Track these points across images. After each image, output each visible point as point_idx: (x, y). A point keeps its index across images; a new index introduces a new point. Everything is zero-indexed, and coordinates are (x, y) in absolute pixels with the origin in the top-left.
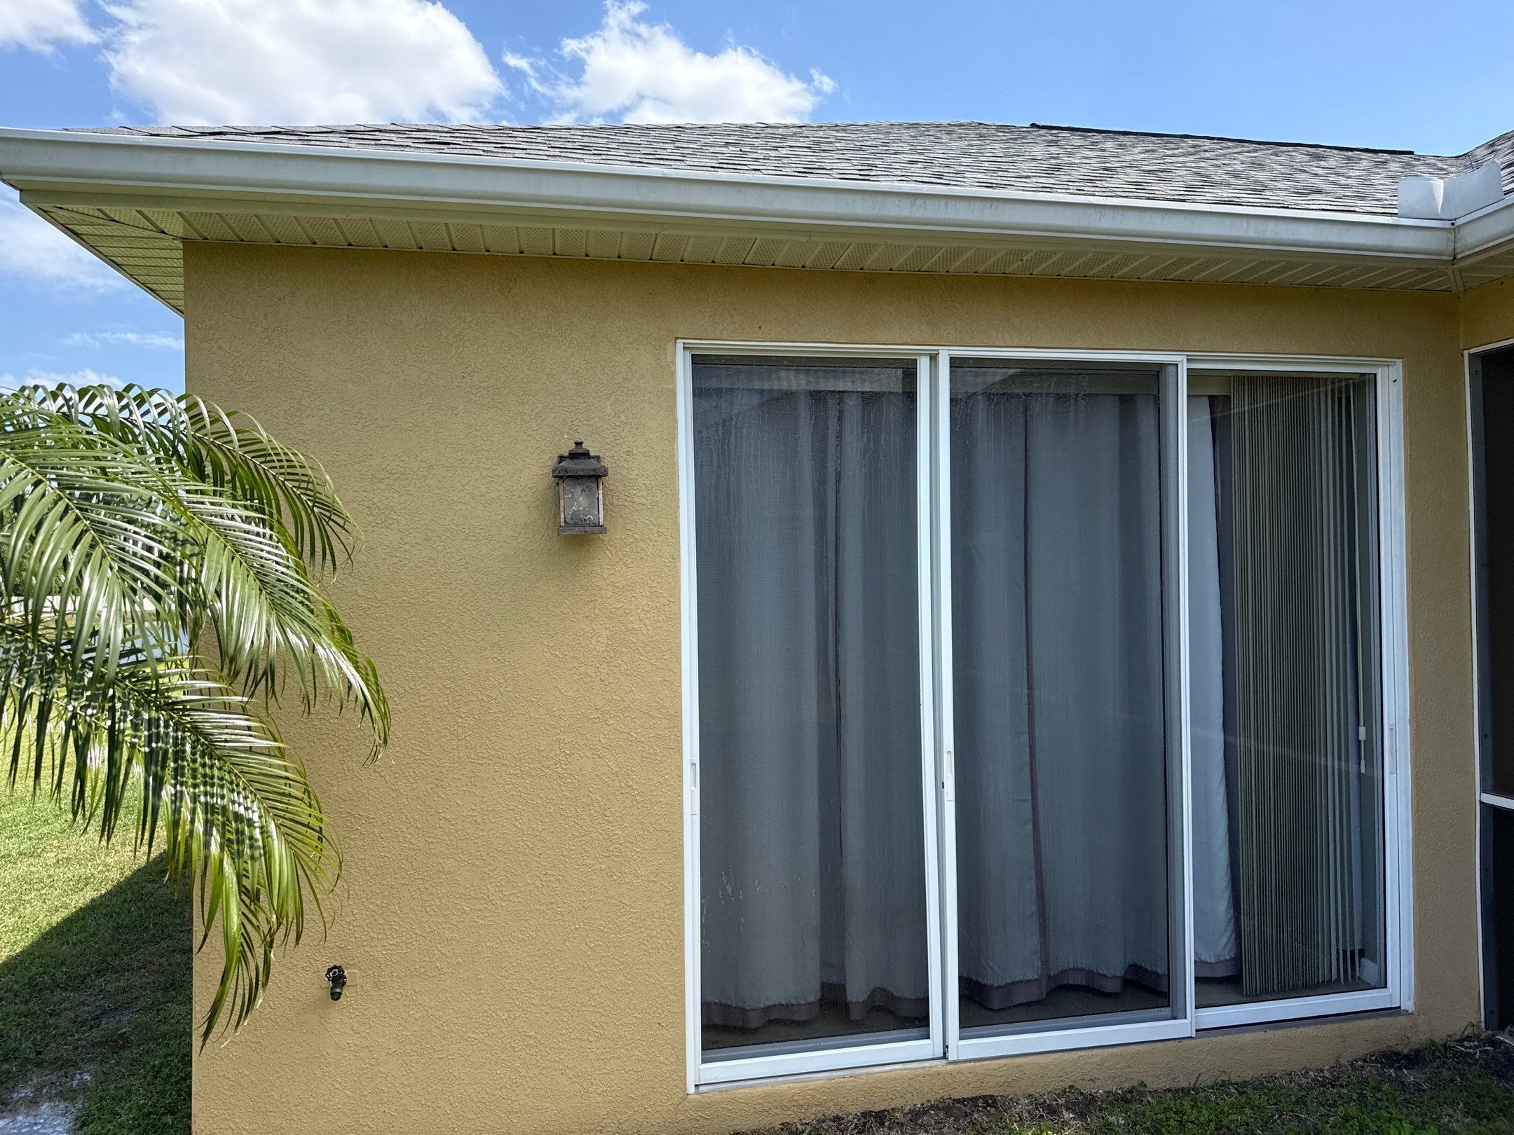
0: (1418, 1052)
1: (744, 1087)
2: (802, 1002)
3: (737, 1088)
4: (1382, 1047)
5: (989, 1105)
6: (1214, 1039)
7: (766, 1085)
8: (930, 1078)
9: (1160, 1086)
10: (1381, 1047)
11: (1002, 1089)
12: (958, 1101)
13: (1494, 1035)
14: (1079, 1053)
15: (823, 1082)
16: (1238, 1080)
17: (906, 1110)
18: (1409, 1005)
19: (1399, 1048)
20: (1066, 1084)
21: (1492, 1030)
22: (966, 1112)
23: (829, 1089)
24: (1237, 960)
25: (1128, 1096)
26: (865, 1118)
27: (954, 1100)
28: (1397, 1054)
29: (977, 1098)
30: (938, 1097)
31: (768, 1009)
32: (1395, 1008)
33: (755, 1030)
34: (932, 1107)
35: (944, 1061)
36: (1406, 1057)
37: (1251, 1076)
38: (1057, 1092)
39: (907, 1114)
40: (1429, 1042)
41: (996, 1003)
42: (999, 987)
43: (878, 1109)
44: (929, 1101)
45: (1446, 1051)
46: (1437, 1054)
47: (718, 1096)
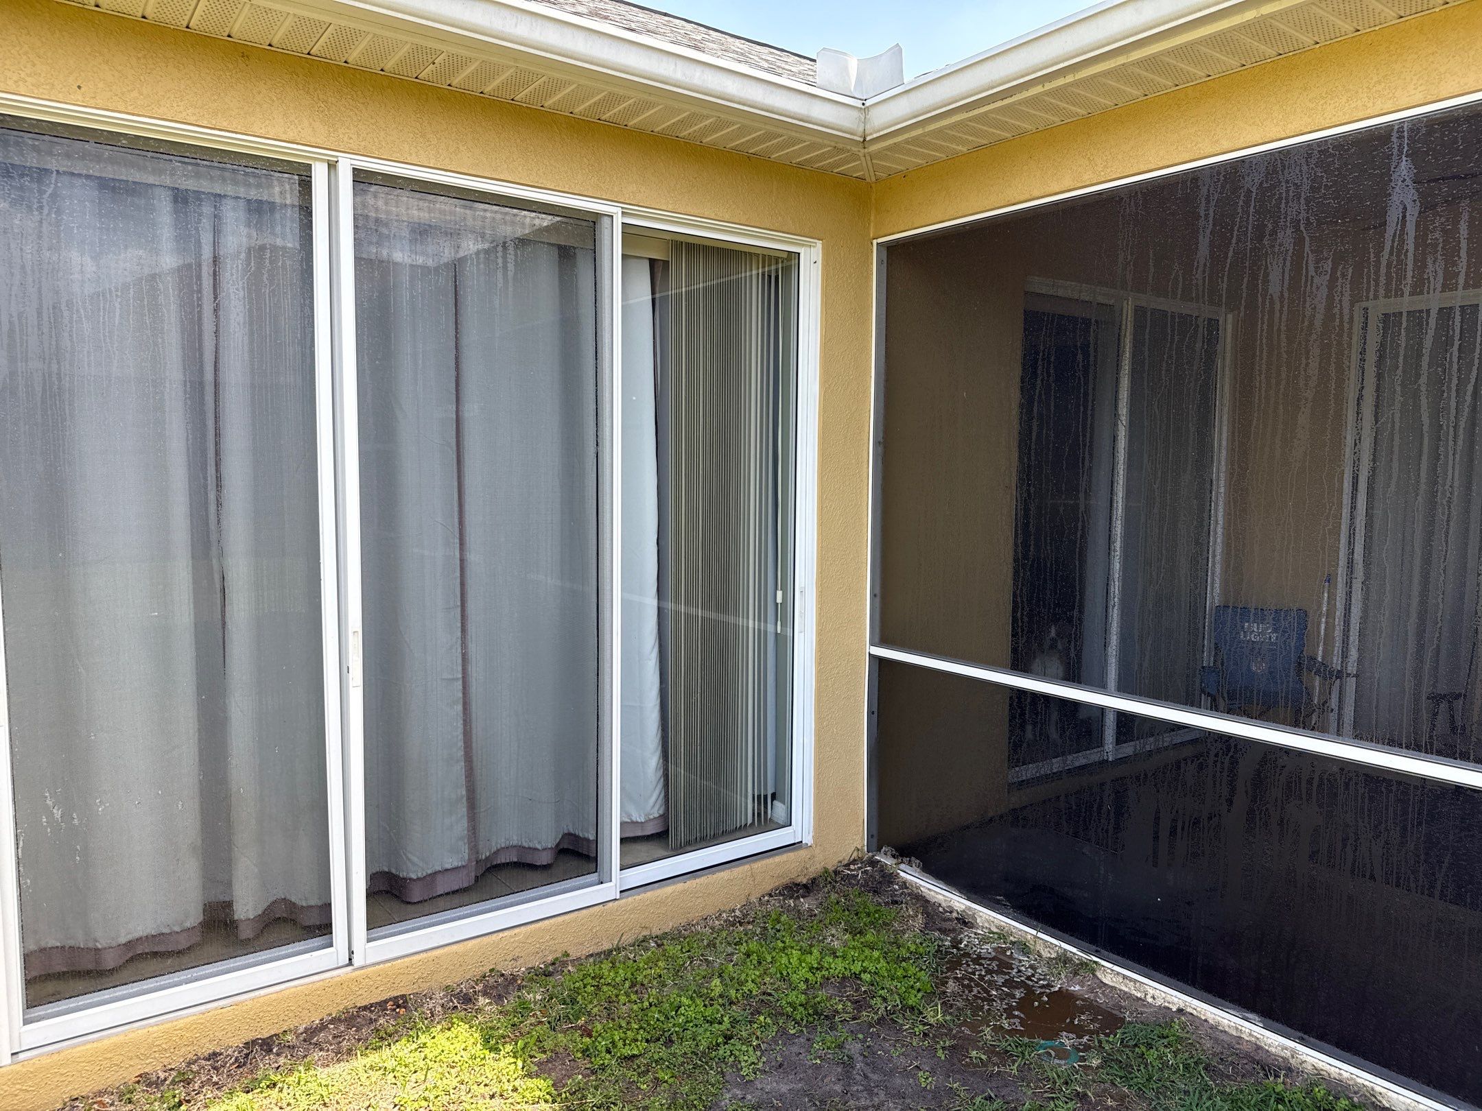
0: (814, 880)
1: (85, 1043)
2: (177, 929)
3: (75, 1046)
4: (786, 880)
5: (399, 1006)
6: (637, 897)
7: (117, 1035)
8: (331, 989)
9: (584, 952)
10: (784, 881)
11: (415, 986)
12: (365, 1008)
13: (873, 856)
14: (501, 935)
15: (195, 1018)
16: (659, 933)
17: (301, 1029)
18: (808, 840)
19: (799, 880)
20: (487, 969)
21: (872, 852)
22: (371, 1019)
23: (202, 1024)
24: (665, 817)
25: (551, 969)
26: (248, 1049)
27: (359, 1008)
28: (797, 885)
29: (386, 1002)
30: (341, 1008)
31: (129, 944)
32: (798, 843)
33: (112, 971)
34: (332, 1021)
35: (350, 968)
36: (805, 886)
37: (670, 927)
38: (475, 979)
39: (302, 1034)
40: (823, 870)
41: (416, 894)
42: (418, 879)
43: (266, 1035)
44: (330, 1015)
45: (836, 875)
46: (829, 879)
47: (46, 1061)
